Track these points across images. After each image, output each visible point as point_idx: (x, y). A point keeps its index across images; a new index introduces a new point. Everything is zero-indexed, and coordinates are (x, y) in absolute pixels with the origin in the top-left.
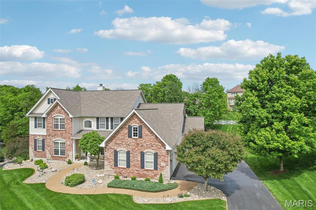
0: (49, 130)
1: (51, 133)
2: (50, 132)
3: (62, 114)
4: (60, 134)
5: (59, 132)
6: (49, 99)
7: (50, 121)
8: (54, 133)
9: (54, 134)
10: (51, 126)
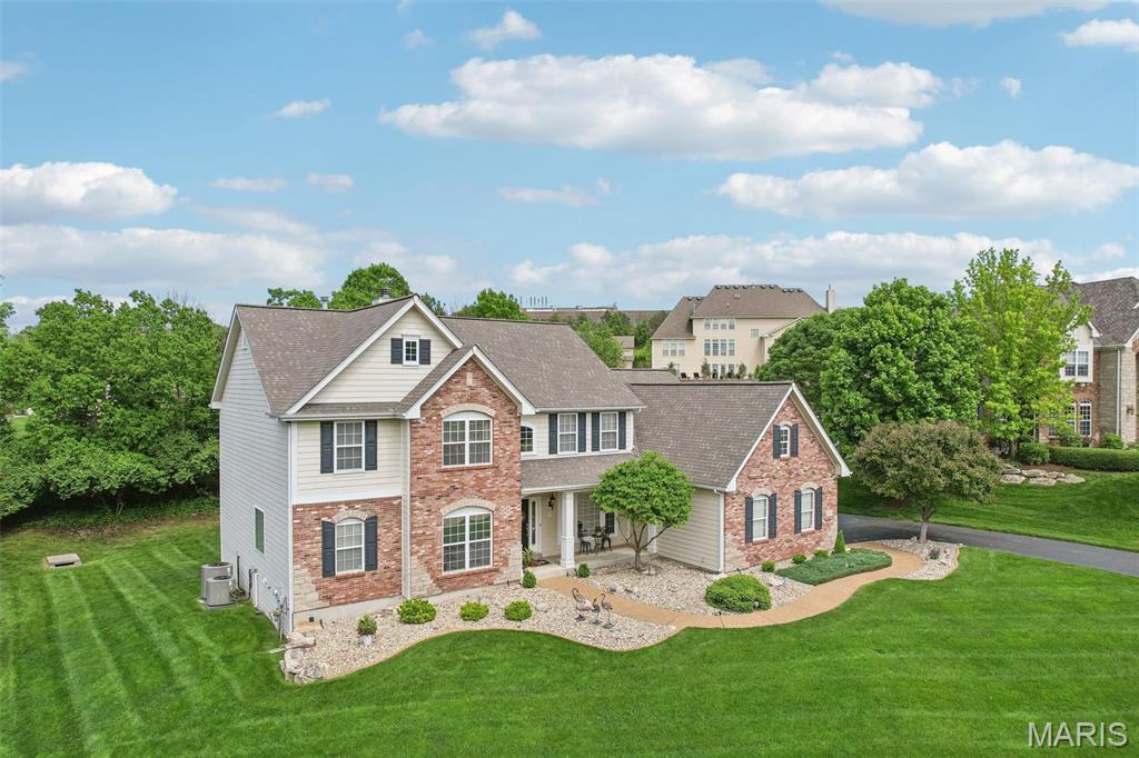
0: (425, 471)
1: (431, 485)
2: (429, 480)
3: (484, 403)
4: (473, 483)
5: (469, 478)
6: (396, 344)
7: (428, 433)
8: (446, 482)
9: (447, 487)
10: (433, 455)
